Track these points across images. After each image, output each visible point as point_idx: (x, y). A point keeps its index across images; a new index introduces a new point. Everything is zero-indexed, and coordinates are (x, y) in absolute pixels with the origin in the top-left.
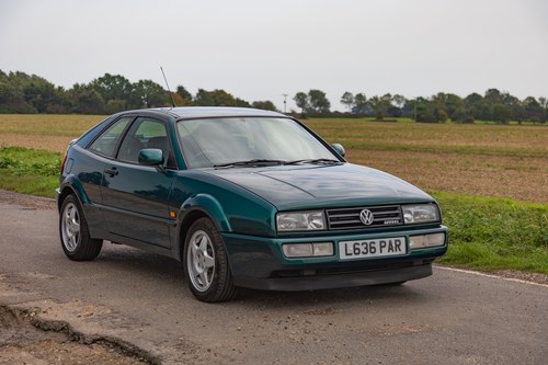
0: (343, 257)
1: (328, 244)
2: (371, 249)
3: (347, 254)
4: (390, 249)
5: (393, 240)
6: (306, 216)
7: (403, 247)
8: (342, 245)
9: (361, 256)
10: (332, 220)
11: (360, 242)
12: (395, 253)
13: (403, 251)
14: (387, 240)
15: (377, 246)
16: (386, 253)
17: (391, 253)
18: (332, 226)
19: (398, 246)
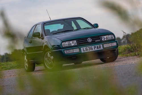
0: (82, 52)
1: (77, 49)
3: (84, 51)
4: (98, 48)
5: (98, 46)
6: (71, 42)
8: (82, 48)
9: (88, 51)
10: (79, 42)
11: (88, 47)
12: (99, 49)
13: (102, 48)
14: (96, 46)
16: (96, 49)
17: (98, 49)
18: (79, 44)
19: (100, 47)
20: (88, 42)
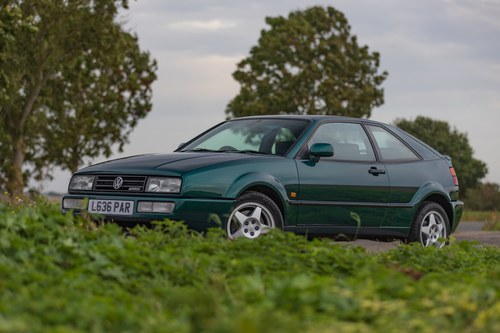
0: (90, 211)
2: (108, 207)
3: (93, 209)
4: (122, 209)
5: (124, 202)
7: (131, 209)
9: (101, 212)
11: (102, 201)
13: (131, 212)
14: (120, 202)
15: (112, 206)
16: (118, 212)
17: (122, 213)
19: (127, 208)
20: (113, 188)
